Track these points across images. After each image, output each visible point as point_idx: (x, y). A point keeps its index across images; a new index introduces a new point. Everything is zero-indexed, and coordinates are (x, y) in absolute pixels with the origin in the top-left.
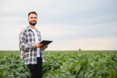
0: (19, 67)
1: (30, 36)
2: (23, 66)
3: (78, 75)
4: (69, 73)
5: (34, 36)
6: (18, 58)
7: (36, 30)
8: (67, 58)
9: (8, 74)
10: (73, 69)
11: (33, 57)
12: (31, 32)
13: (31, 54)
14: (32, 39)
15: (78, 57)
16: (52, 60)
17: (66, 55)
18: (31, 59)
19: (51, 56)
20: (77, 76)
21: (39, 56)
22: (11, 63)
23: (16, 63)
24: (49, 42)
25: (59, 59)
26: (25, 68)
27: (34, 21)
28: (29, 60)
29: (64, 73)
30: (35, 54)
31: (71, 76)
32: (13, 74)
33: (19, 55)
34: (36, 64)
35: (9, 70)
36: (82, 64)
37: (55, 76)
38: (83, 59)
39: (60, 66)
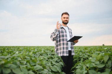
0: (54, 58)
1: (62, 33)
2: (58, 57)
3: (107, 64)
4: (98, 63)
5: (66, 32)
6: (52, 51)
7: (68, 28)
8: (94, 51)
9: (46, 64)
10: (102, 59)
11: (65, 50)
12: (63, 29)
13: (64, 48)
14: (64, 35)
15: (104, 50)
16: (81, 53)
17: (92, 49)
18: (64, 52)
19: (79, 50)
20: (105, 65)
21: (70, 49)
22: (48, 55)
23: (52, 55)
24: (79, 37)
25: (87, 52)
26: (59, 59)
27: (66, 21)
28: (62, 52)
29: (94, 63)
30: (66, 48)
31: (100, 65)
32: (50, 63)
33: (53, 49)
34: (68, 56)
35: (47, 60)
36: (110, 55)
37: (86, 66)
38: (108, 52)
39: (88, 58)
